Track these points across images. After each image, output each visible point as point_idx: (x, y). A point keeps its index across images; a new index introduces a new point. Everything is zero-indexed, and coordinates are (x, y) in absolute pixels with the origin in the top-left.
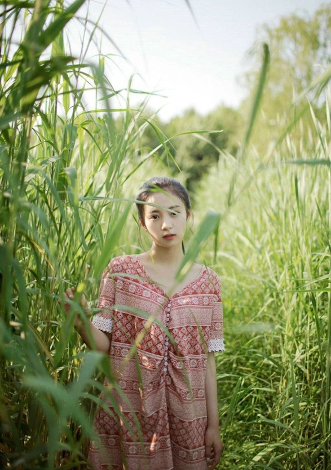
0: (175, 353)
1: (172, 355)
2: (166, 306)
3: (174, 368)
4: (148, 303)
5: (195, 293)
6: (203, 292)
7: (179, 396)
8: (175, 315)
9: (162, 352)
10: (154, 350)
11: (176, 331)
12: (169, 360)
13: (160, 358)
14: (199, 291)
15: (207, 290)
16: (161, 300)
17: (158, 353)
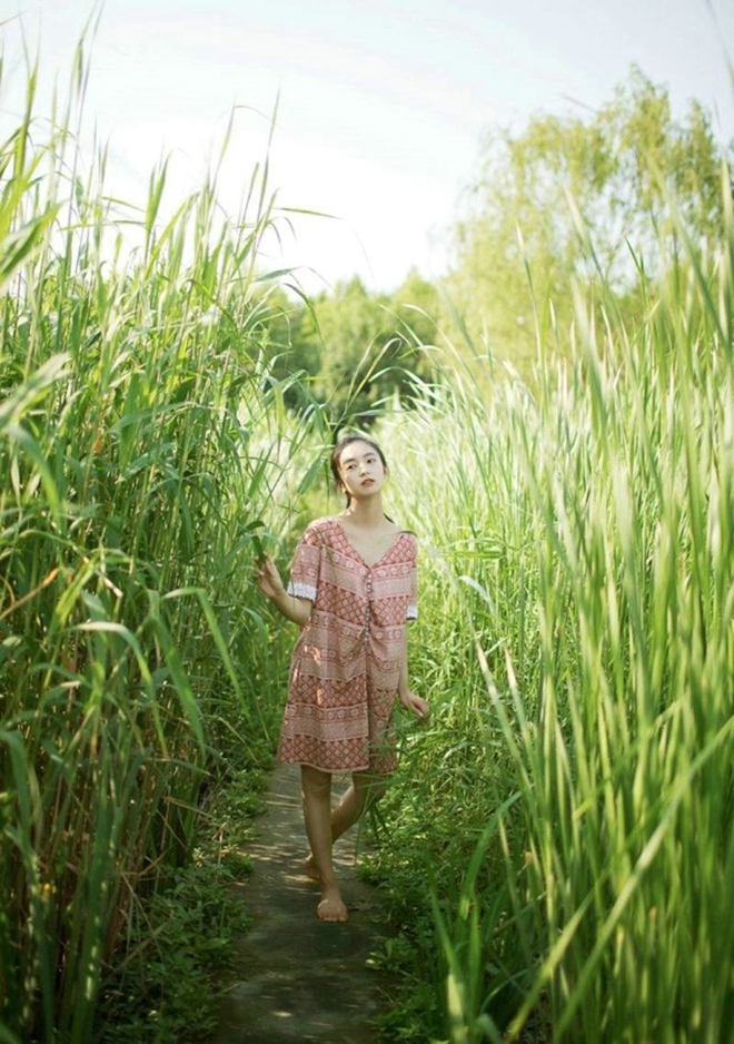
0: (376, 623)
1: (372, 625)
2: (366, 577)
3: (375, 639)
4: (351, 575)
5: (393, 562)
6: (401, 561)
7: (377, 664)
8: (376, 586)
9: (364, 623)
10: (356, 620)
11: (376, 603)
12: (370, 631)
13: (361, 628)
14: (397, 559)
15: (405, 559)
16: (363, 571)
17: (361, 624)
